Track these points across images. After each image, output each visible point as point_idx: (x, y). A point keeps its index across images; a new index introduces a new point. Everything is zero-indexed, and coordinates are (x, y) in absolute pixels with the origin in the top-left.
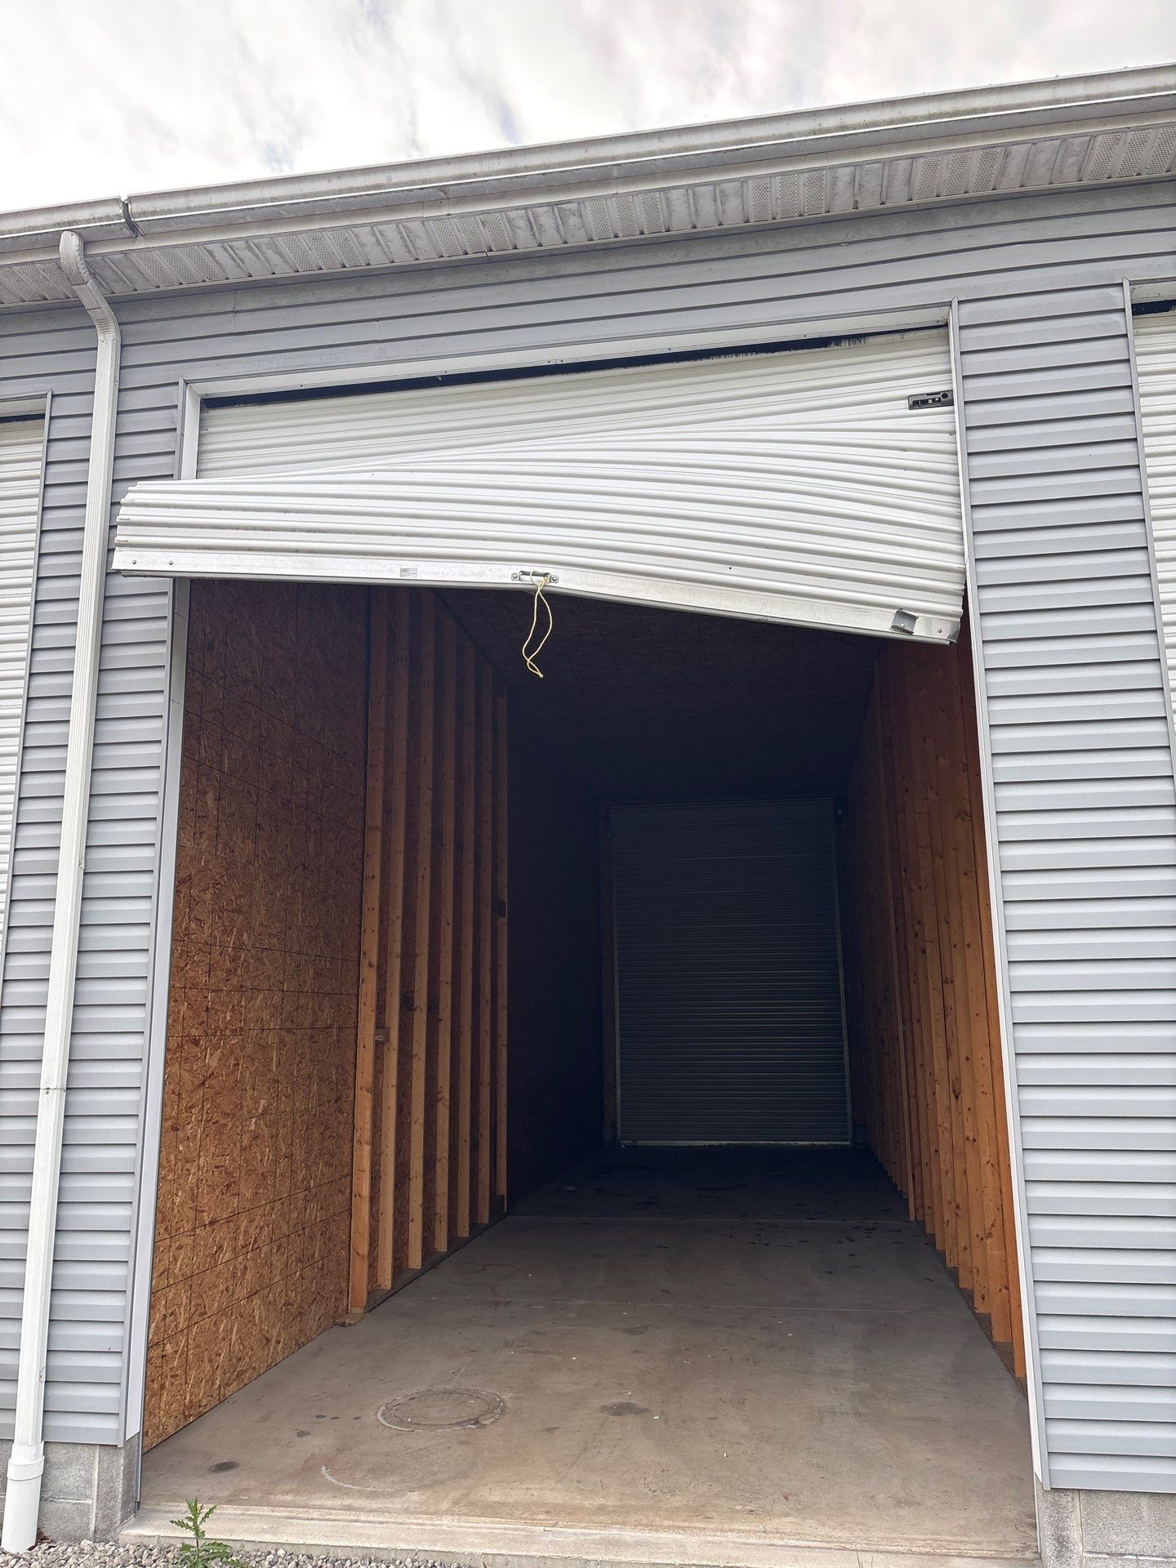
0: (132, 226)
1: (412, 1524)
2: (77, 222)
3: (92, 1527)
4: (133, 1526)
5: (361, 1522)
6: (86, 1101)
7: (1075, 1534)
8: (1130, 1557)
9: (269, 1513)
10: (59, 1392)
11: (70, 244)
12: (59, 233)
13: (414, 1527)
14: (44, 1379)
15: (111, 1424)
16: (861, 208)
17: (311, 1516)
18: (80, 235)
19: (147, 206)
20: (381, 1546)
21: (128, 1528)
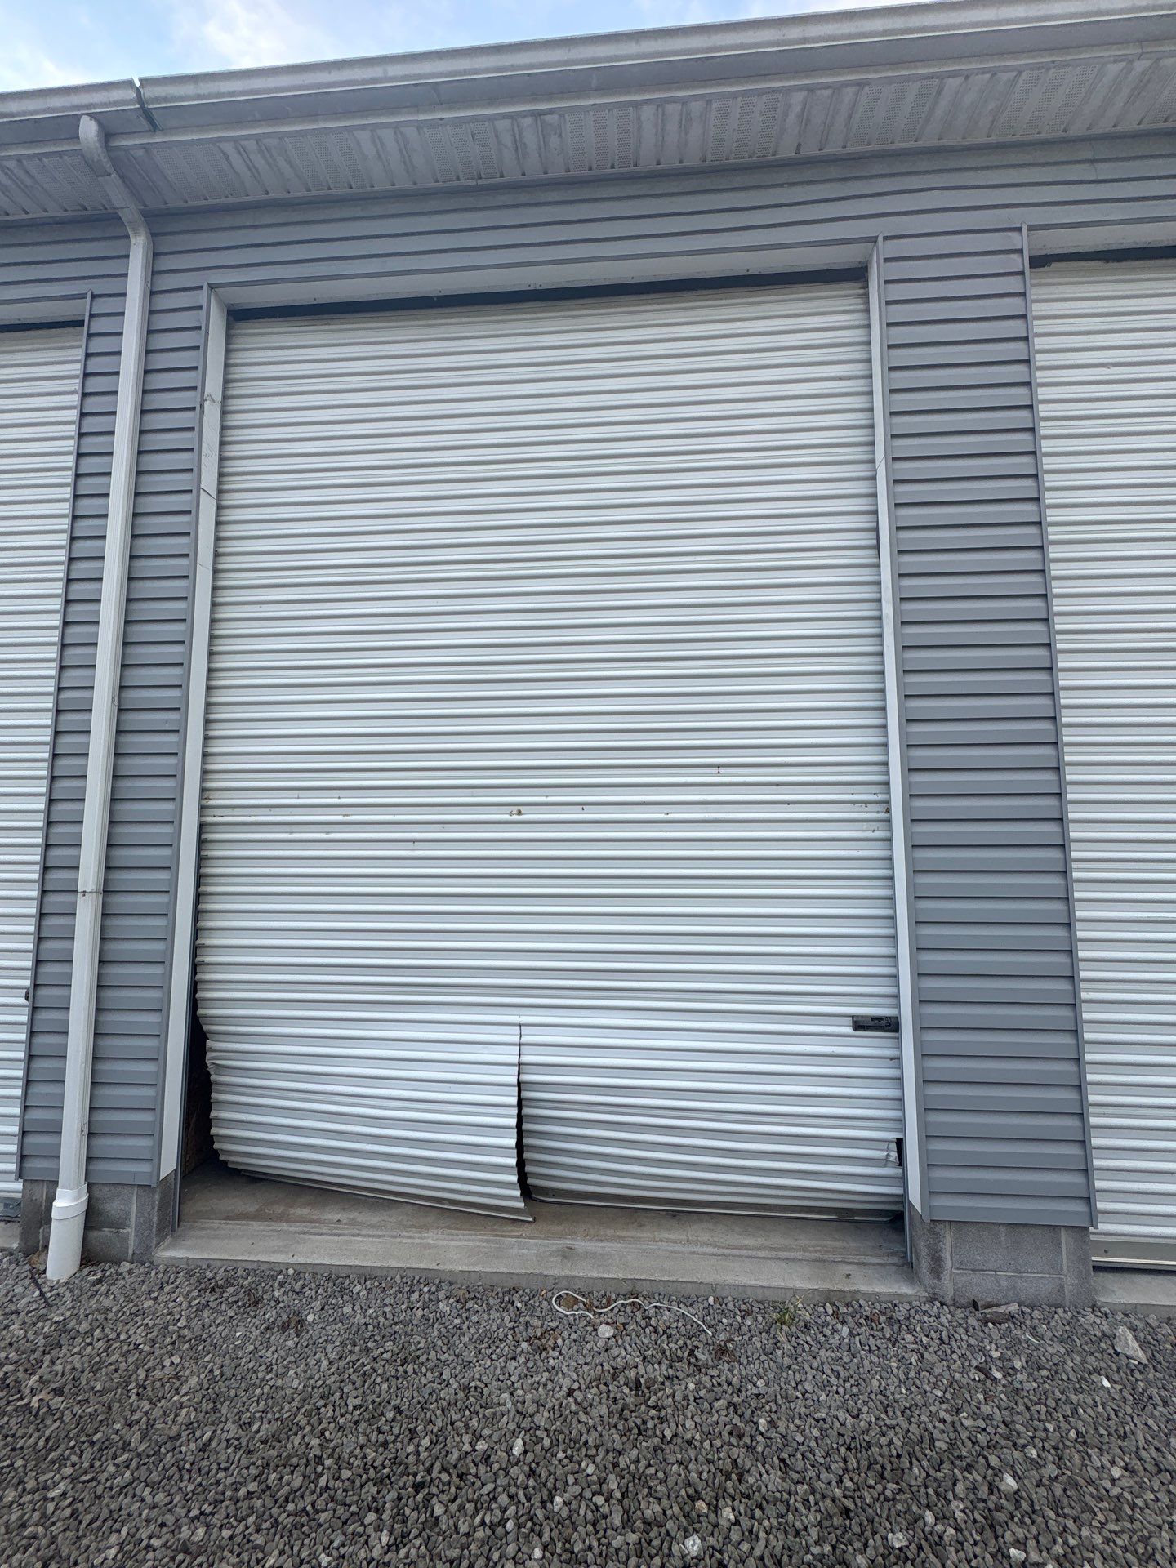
0: (147, 114)
1: (404, 1237)
2: (94, 105)
3: (130, 1252)
4: (167, 1248)
5: (361, 1236)
6: (120, 902)
7: (947, 1254)
8: (990, 1273)
9: (286, 1229)
10: (99, 1142)
11: (89, 129)
12: (78, 117)
13: (404, 1241)
14: (86, 1131)
15: (145, 1168)
16: (804, 152)
17: (321, 1231)
18: (100, 123)
19: (159, 91)
20: (375, 1265)
21: (163, 1250)
